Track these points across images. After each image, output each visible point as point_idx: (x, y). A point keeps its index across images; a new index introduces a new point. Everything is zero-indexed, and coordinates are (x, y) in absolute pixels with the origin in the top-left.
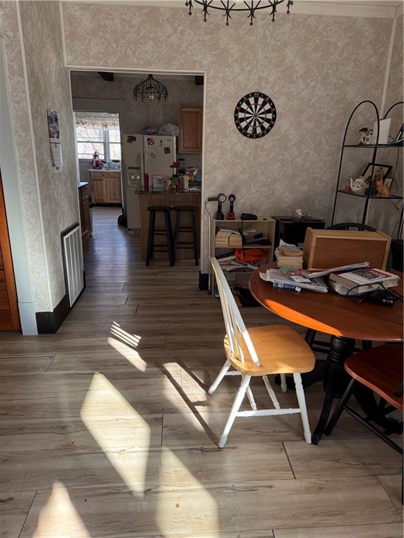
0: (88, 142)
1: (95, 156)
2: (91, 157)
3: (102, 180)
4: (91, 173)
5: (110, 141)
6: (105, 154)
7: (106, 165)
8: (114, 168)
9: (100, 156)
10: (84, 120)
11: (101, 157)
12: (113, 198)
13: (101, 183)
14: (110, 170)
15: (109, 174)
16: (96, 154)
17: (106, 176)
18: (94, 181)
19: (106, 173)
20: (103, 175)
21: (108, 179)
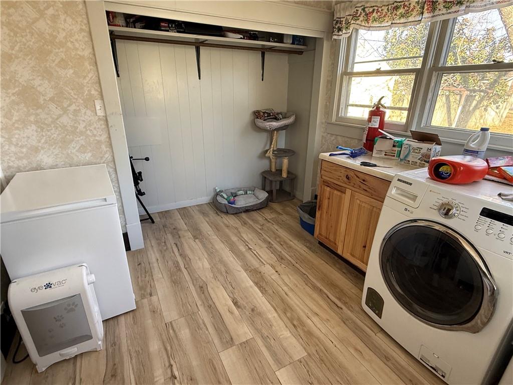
3: (343, 191)
4: (325, 165)
7: (385, 145)
8: (404, 161)
10: (370, 5)
12: (358, 252)
13: (340, 197)
14: (375, 166)
15: (364, 181)
16: (378, 108)
17: (355, 184)
18: (326, 187)
19: (356, 173)
20: (348, 178)
21: (357, 195)
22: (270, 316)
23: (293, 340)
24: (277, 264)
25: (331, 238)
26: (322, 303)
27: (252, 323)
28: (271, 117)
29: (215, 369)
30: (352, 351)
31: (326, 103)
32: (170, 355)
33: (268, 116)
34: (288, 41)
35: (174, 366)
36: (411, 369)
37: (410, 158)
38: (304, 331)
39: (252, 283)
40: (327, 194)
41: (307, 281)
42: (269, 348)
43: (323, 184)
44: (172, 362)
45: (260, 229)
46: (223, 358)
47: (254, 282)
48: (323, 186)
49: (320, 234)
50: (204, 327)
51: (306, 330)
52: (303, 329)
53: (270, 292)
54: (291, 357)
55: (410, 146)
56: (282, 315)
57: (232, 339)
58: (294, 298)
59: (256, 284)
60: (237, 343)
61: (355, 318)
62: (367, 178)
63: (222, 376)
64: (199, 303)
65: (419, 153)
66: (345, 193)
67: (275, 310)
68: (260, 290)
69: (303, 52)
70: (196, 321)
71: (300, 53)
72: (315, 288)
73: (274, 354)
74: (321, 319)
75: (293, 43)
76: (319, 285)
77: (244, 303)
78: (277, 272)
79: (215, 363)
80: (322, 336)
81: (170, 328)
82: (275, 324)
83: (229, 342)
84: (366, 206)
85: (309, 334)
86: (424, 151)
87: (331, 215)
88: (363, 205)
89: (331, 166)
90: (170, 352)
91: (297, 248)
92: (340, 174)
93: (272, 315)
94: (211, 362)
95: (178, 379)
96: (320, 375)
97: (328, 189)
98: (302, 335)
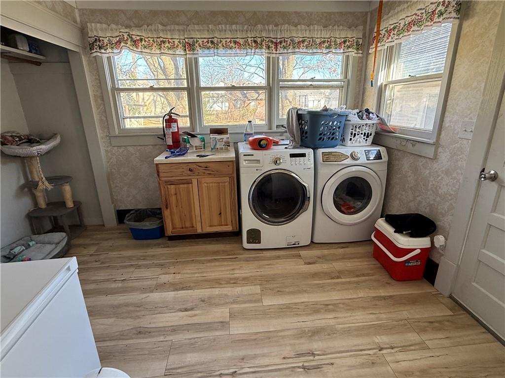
0: (152, 89)
1: (170, 120)
2: (159, 124)
3: (189, 182)
4: (161, 168)
5: (202, 85)
6: (192, 116)
7: (196, 142)
8: (215, 149)
9: (179, 120)
10: (136, 33)
11: (184, 123)
12: (216, 220)
13: (188, 188)
14: (208, 155)
15: (206, 167)
16: (171, 117)
17: (199, 173)
18: (169, 186)
19: (198, 164)
20: (190, 170)
21: (203, 180)
22: (217, 293)
23: (245, 288)
24: (164, 270)
25: (188, 224)
26: (226, 263)
27: (217, 305)
28: (24, 141)
29: (242, 340)
30: (267, 267)
31: (101, 117)
32: (208, 374)
33: (20, 141)
34: (25, 48)
35: (222, 372)
36: (288, 253)
37: (218, 146)
38: (242, 280)
39: (173, 293)
40: (173, 192)
41: (199, 262)
42: (244, 302)
43: (166, 185)
44: (218, 373)
45: (101, 264)
46: (236, 332)
47: (174, 291)
48: (166, 187)
49: (174, 228)
50: (196, 339)
51: (241, 279)
52: (240, 280)
53: (192, 285)
54: (257, 294)
55: (215, 138)
56: (221, 286)
57: (222, 322)
58: (210, 274)
59: (176, 290)
60: (228, 320)
61: (248, 256)
62: (208, 165)
63: (251, 336)
64: (162, 338)
65: (222, 142)
66: (192, 183)
67: (214, 288)
68: (184, 290)
69: (41, 63)
70: (183, 345)
71: (38, 63)
72: (210, 261)
73: (250, 301)
74: (237, 269)
75: (30, 51)
76: (209, 258)
77: (192, 304)
78: (174, 273)
79: (237, 339)
80: (251, 274)
81: (173, 371)
82: (225, 293)
83: (224, 324)
84: (213, 184)
85: (245, 279)
86: (225, 140)
87: (182, 207)
88: (211, 185)
89: (170, 167)
90: (205, 374)
91: (159, 253)
92: (182, 170)
93: (216, 291)
94: (234, 342)
95: (237, 370)
96: (275, 285)
97: (173, 186)
98: (243, 282)
